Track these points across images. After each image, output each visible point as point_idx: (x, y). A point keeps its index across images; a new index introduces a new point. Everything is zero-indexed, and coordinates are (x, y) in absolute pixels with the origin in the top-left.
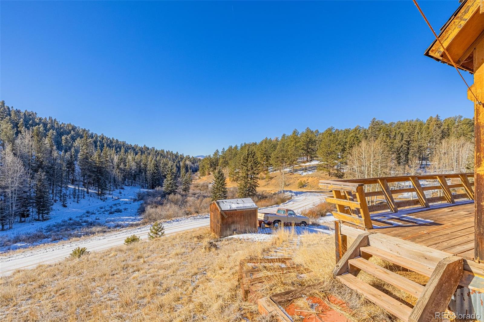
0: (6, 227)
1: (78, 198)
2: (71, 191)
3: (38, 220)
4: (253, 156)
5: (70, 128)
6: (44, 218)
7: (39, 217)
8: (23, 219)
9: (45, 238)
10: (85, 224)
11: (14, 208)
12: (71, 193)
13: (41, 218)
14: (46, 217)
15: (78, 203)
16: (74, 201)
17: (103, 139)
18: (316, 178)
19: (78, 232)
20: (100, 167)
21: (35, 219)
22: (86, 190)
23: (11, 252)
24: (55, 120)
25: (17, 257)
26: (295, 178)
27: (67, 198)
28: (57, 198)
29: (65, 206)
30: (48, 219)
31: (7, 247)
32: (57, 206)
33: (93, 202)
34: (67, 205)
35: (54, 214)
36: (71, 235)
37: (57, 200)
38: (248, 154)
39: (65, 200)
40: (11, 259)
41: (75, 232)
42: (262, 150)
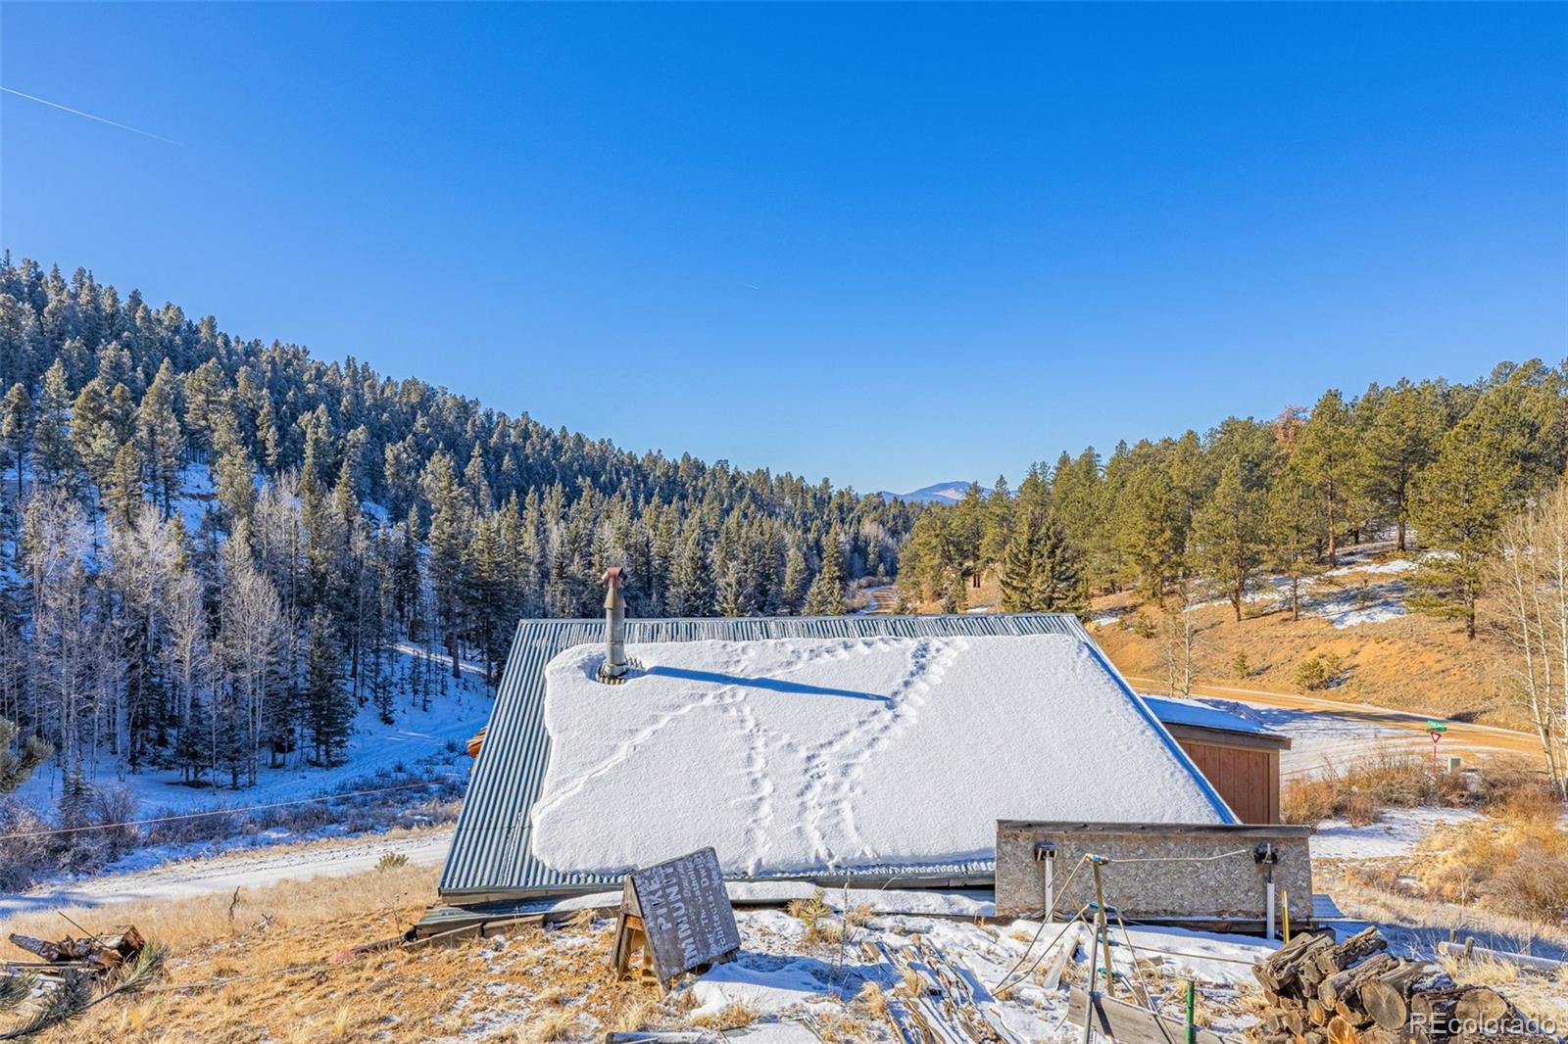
0: (243, 779)
1: (426, 693)
2: (406, 671)
3: (316, 764)
4: (1055, 547)
5: (414, 398)
6: (333, 759)
7: (318, 754)
8: (280, 757)
9: (332, 823)
10: (434, 787)
11: (259, 726)
12: (406, 677)
13: (323, 759)
14: (337, 755)
15: (425, 710)
16: (414, 705)
17: (526, 435)
18: (1401, 644)
19: (414, 811)
20: (495, 583)
21: (309, 761)
22: (449, 661)
23: (262, 851)
24: (366, 367)
25: (275, 864)
26: (1297, 640)
27: (395, 691)
28: (367, 693)
29: (388, 721)
30: (341, 763)
31: (249, 838)
32: (364, 720)
33: (471, 709)
34: (393, 716)
35: (359, 746)
36: (394, 819)
37: (367, 700)
38: (1030, 541)
39: (387, 701)
40: (263, 865)
41: (407, 812)
42: (1153, 497)
